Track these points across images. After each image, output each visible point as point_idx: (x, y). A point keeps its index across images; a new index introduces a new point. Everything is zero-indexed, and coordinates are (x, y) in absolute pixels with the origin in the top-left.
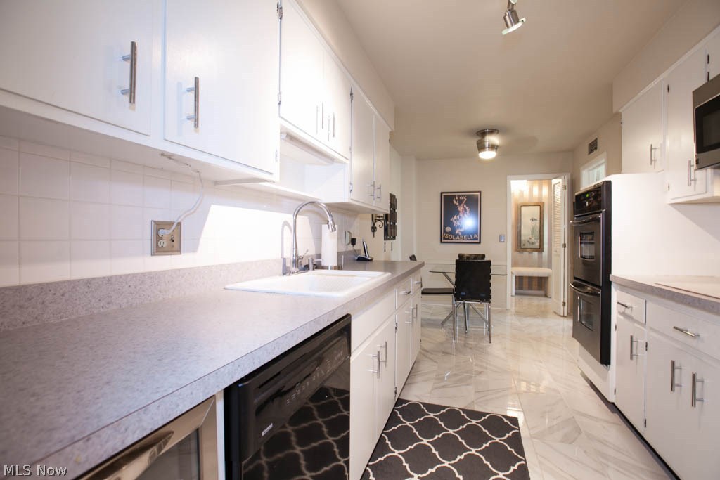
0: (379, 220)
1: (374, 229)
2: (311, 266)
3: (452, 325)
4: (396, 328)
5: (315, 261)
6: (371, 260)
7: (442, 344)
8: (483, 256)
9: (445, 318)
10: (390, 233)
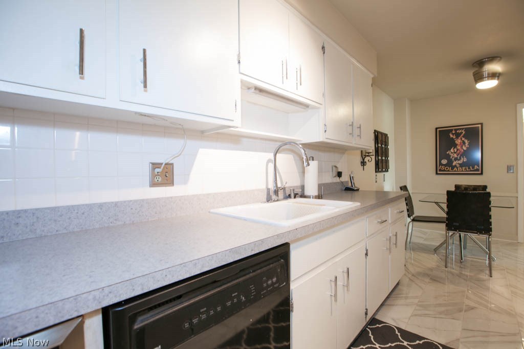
0: (368, 156)
1: (363, 163)
2: (292, 195)
3: (445, 252)
4: (366, 254)
5: (299, 191)
6: (358, 190)
7: (431, 269)
8: (485, 187)
9: (438, 244)
10: (381, 166)
